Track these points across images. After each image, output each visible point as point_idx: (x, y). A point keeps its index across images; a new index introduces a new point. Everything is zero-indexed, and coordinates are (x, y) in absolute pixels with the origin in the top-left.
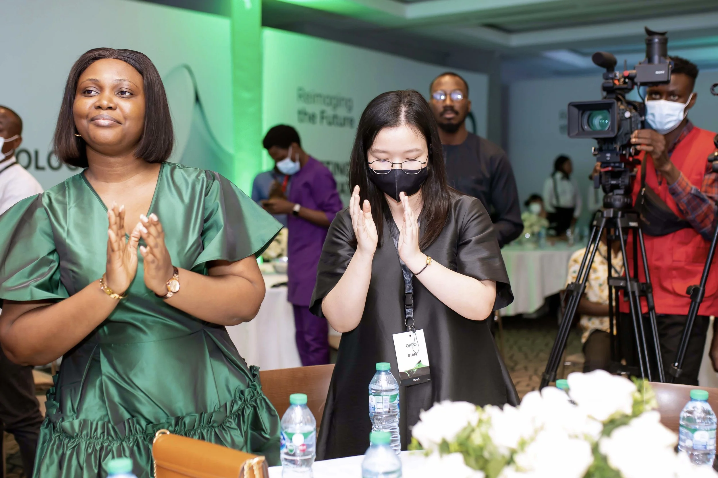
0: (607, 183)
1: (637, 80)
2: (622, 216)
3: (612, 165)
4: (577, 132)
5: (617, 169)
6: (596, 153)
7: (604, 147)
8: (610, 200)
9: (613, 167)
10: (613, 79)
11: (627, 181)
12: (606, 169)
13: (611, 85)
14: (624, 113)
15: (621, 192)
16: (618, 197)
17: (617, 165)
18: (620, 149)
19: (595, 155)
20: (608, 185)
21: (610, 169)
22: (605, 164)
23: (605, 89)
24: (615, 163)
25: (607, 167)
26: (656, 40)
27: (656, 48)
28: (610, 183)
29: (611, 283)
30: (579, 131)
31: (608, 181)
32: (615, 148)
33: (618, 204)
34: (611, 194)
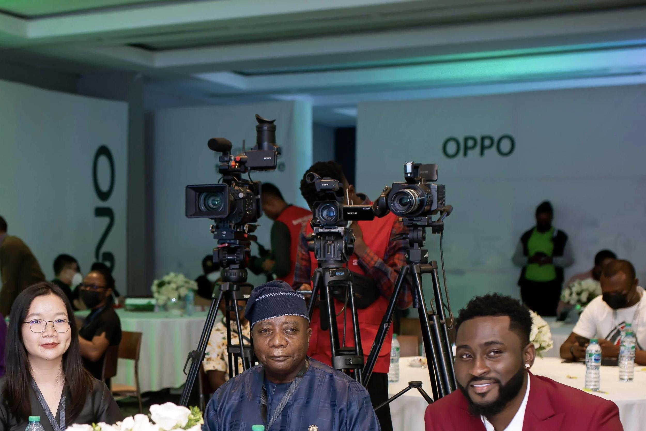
0: (224, 259)
1: (248, 165)
2: (238, 289)
3: (228, 241)
4: (194, 212)
5: (233, 246)
6: (214, 230)
7: (221, 225)
8: (227, 274)
9: (228, 243)
10: (228, 162)
11: (242, 257)
12: (223, 245)
13: (227, 167)
14: (238, 194)
15: (237, 266)
16: (235, 271)
17: (232, 241)
18: (234, 228)
19: (213, 232)
20: (225, 260)
21: (227, 245)
22: (221, 240)
23: (222, 171)
24: (230, 240)
25: (224, 243)
26: (266, 128)
27: (266, 135)
28: (226, 258)
29: (230, 352)
30: (196, 210)
31: (225, 257)
32: (230, 226)
33: (234, 277)
34: (228, 268)
